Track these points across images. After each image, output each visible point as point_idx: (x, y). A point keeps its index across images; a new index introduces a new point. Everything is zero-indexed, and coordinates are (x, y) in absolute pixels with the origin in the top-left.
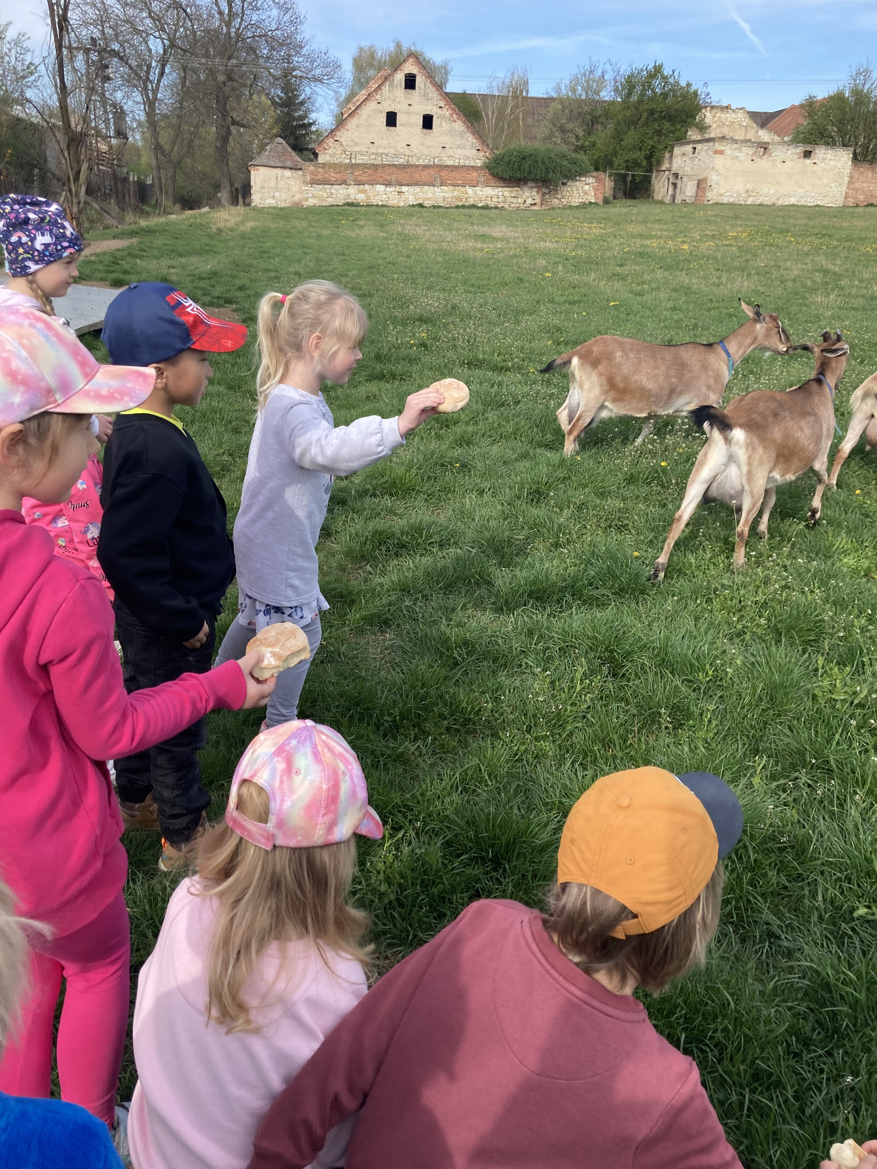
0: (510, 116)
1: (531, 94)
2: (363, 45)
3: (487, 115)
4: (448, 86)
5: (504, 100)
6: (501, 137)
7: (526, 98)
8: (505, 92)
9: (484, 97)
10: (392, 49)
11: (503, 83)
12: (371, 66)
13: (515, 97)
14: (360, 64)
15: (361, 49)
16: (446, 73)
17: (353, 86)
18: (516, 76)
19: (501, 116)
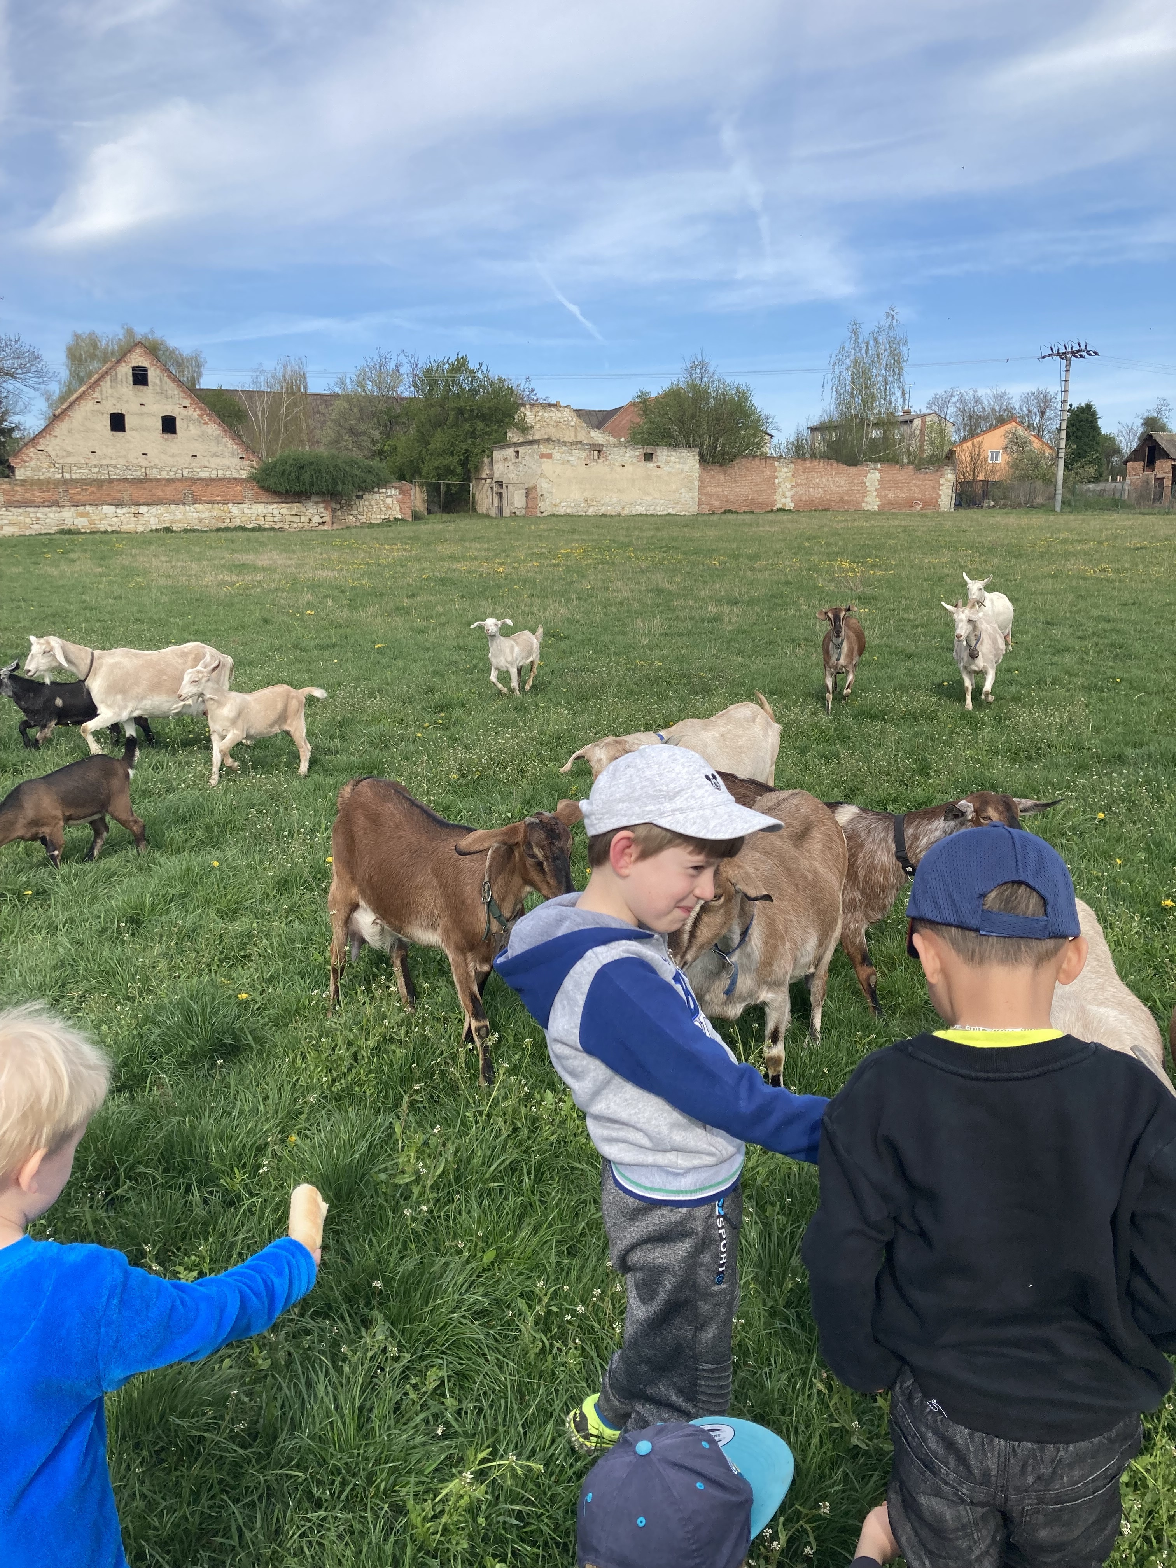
0: (286, 416)
1: (311, 390)
2: (80, 332)
3: (256, 415)
4: (202, 380)
5: (276, 397)
6: (277, 441)
7: (305, 395)
8: (277, 388)
9: (250, 394)
10: (121, 337)
11: (273, 377)
12: (93, 356)
13: (291, 394)
14: (77, 354)
15: (77, 336)
16: (199, 366)
17: (70, 383)
18: (289, 369)
19: (274, 416)
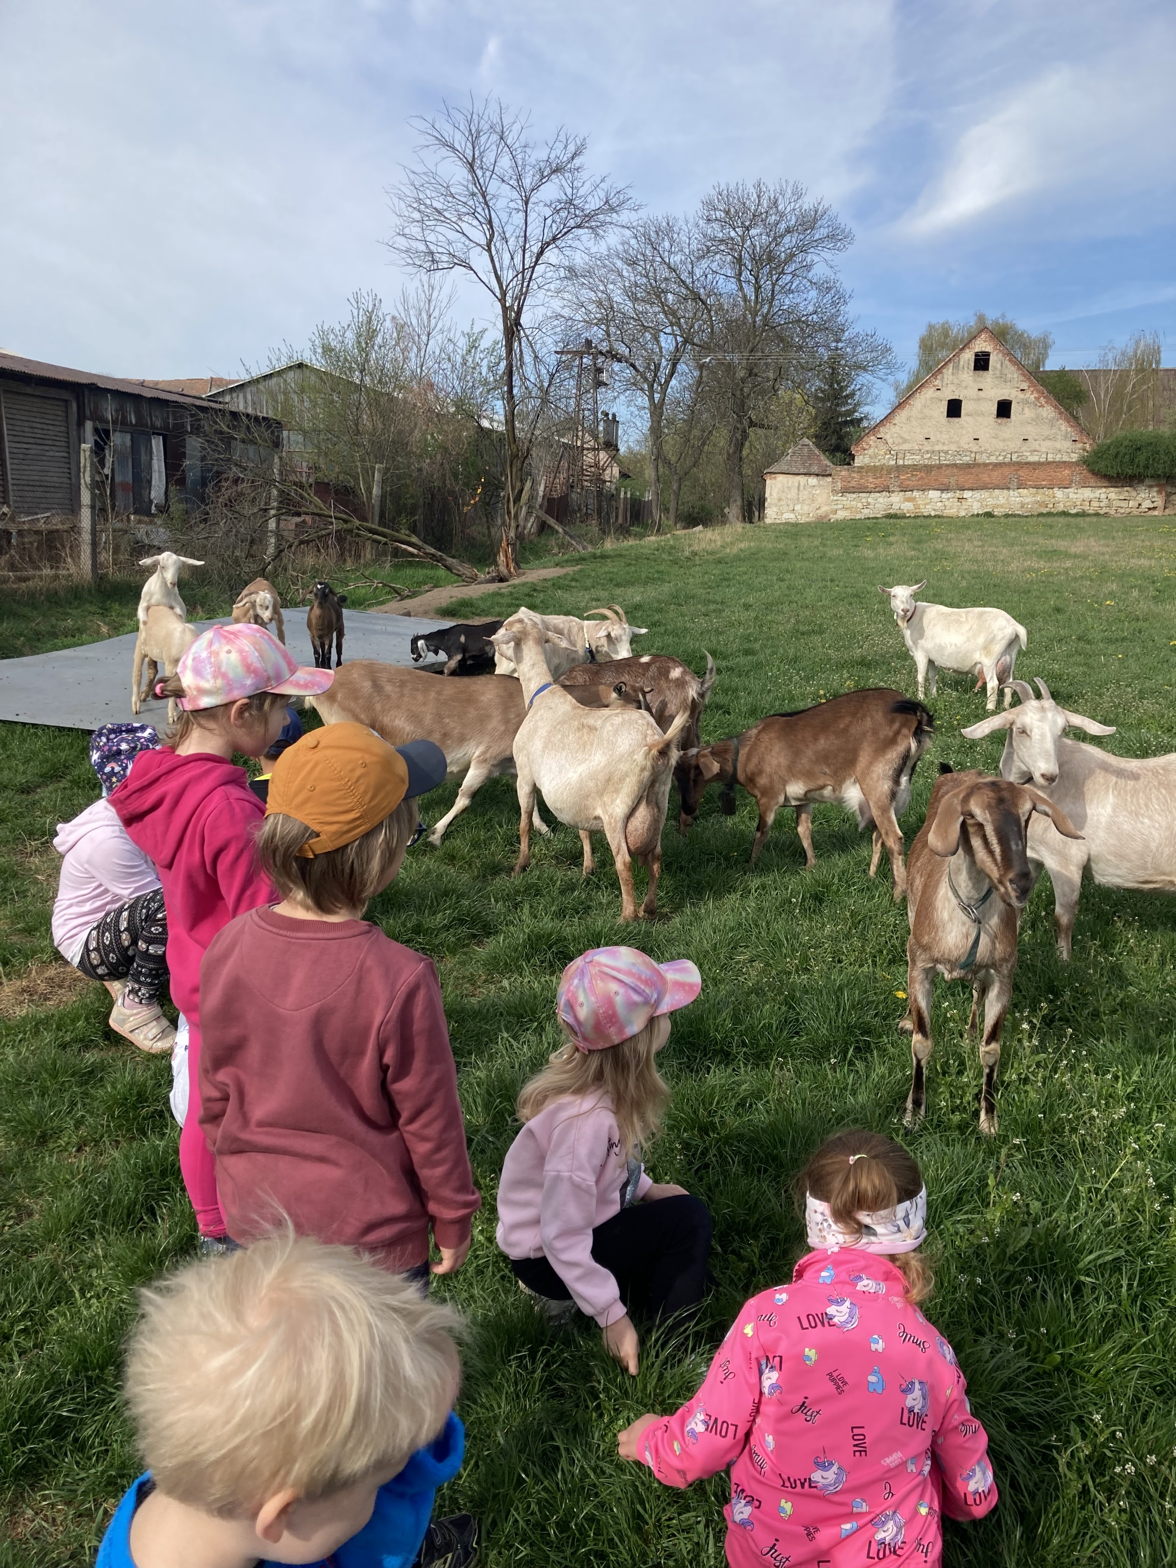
0: (1131, 395)
1: (1163, 366)
3: (1098, 395)
5: (1123, 375)
6: (1117, 421)
7: (1156, 371)
8: (1125, 365)
9: (1094, 374)
10: (972, 324)
11: (1123, 354)
12: (943, 346)
13: (1141, 370)
16: (1046, 347)
18: (1142, 343)
19: (1118, 395)
